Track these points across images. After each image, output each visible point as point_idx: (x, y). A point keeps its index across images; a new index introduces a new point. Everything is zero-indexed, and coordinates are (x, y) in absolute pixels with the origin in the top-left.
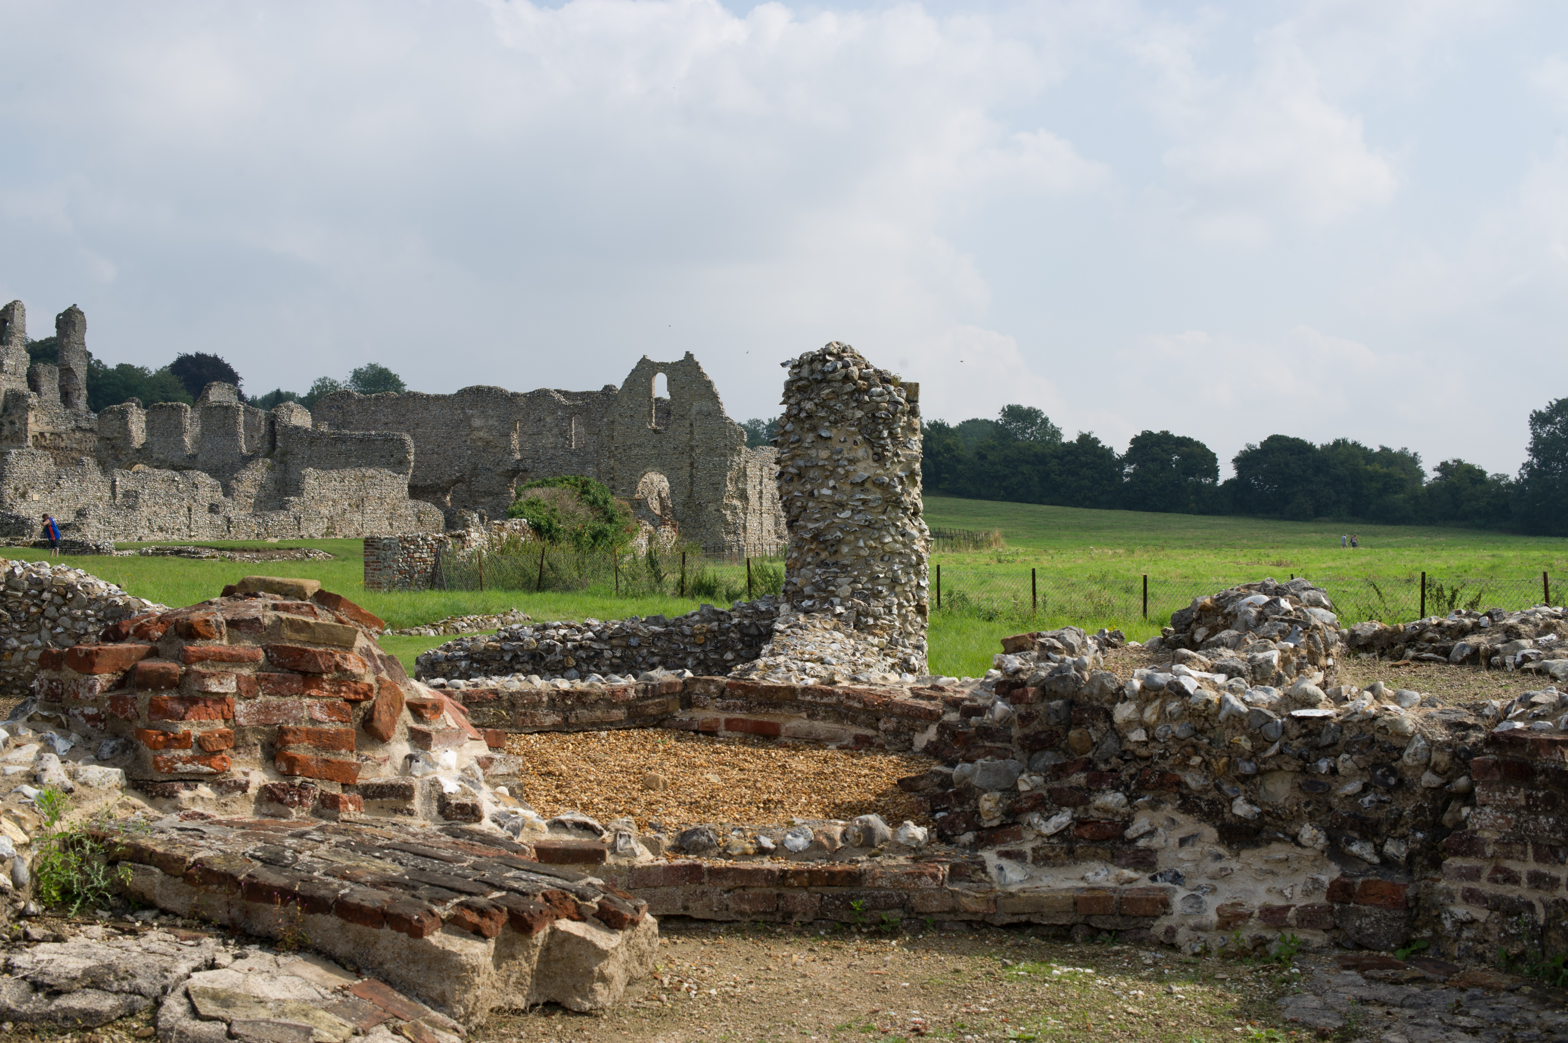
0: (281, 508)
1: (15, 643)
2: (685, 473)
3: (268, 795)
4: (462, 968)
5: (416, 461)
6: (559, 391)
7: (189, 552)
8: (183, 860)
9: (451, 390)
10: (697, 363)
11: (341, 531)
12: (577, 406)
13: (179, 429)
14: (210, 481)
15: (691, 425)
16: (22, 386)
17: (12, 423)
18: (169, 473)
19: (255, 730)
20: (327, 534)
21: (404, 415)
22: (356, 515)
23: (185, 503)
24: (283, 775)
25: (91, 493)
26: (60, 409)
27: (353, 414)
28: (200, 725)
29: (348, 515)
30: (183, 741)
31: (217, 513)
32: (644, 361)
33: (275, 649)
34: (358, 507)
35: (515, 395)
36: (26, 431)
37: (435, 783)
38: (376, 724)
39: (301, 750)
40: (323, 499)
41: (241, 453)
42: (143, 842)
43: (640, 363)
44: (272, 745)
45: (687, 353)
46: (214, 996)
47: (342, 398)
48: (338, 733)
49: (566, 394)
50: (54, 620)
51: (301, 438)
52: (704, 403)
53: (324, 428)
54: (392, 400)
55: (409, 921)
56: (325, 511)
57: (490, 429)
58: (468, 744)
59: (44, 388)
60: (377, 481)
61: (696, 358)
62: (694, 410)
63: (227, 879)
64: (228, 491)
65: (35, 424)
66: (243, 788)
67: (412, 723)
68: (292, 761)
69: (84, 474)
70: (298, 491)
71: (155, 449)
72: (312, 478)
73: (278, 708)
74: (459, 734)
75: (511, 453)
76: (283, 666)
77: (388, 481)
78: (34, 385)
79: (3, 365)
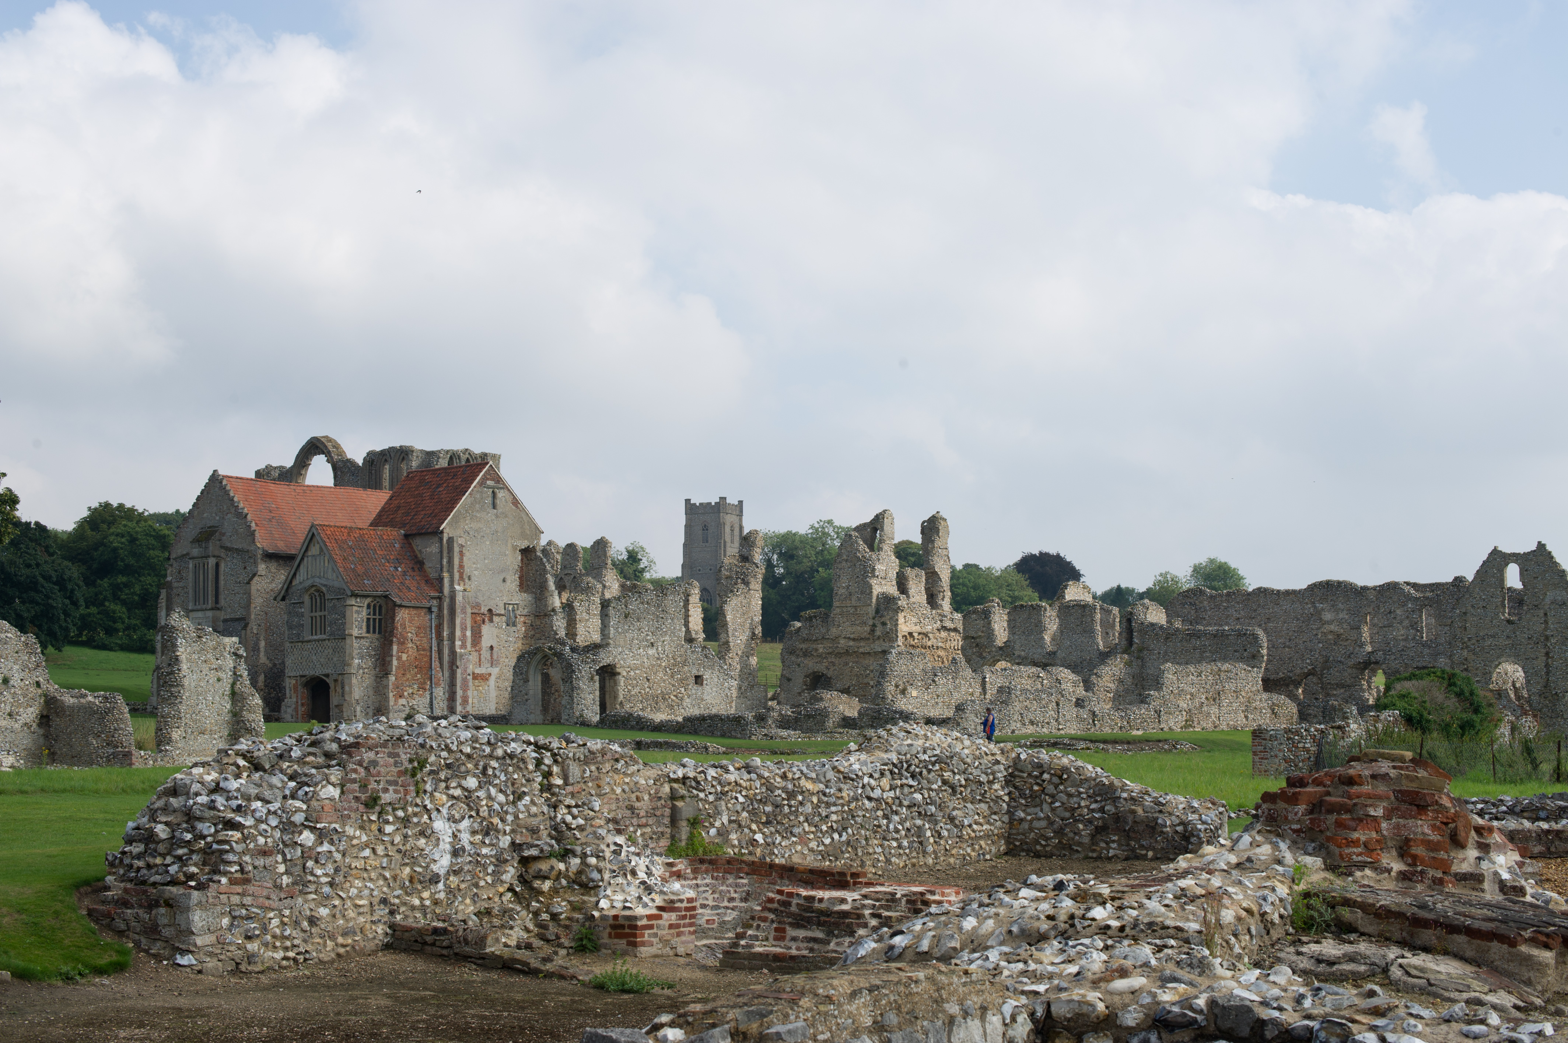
0: (1142, 702)
1: (1022, 815)
2: (1540, 663)
3: (1403, 876)
4: (1540, 964)
5: (1268, 655)
6: (1408, 584)
7: (1065, 744)
8: (1374, 905)
9: (1301, 584)
10: (1550, 553)
11: (1199, 723)
12: (1427, 598)
13: (1040, 628)
14: (1072, 676)
15: (1546, 614)
16: (892, 589)
17: (884, 624)
18: (1034, 669)
19: (1392, 839)
20: (1186, 727)
21: (1255, 611)
22: (1213, 708)
23: (1053, 698)
24: (1409, 865)
25: (963, 689)
26: (927, 610)
27: (1205, 610)
28: (1364, 834)
29: (1205, 709)
30: (1355, 843)
31: (1083, 707)
32: (1495, 552)
33: (1400, 791)
34: (1214, 700)
35: (1365, 588)
36: (897, 631)
37: (1496, 874)
38: (1459, 838)
39: (1419, 850)
40: (1181, 692)
41: (1098, 649)
42: (1348, 895)
43: (1491, 554)
44: (1401, 848)
45: (1539, 543)
46: (1415, 968)
47: (1195, 595)
48: (1439, 842)
49: (1415, 586)
50: (1052, 796)
51: (1156, 634)
52: (1558, 592)
53: (1178, 624)
55: (1509, 938)
56: (1183, 705)
57: (1340, 622)
58: (1509, 853)
59: (912, 592)
60: (1232, 675)
61: (1549, 548)
62: (1548, 601)
63: (1399, 915)
64: (1088, 686)
65: (906, 624)
66: (1389, 871)
67: (1476, 838)
68: (1415, 857)
69: (957, 672)
70: (1158, 686)
71: (1017, 647)
72: (1170, 673)
73: (1404, 826)
74: (1505, 846)
75: (1362, 645)
76: (1405, 802)
77: (1243, 674)
78: (902, 587)
79: (874, 570)
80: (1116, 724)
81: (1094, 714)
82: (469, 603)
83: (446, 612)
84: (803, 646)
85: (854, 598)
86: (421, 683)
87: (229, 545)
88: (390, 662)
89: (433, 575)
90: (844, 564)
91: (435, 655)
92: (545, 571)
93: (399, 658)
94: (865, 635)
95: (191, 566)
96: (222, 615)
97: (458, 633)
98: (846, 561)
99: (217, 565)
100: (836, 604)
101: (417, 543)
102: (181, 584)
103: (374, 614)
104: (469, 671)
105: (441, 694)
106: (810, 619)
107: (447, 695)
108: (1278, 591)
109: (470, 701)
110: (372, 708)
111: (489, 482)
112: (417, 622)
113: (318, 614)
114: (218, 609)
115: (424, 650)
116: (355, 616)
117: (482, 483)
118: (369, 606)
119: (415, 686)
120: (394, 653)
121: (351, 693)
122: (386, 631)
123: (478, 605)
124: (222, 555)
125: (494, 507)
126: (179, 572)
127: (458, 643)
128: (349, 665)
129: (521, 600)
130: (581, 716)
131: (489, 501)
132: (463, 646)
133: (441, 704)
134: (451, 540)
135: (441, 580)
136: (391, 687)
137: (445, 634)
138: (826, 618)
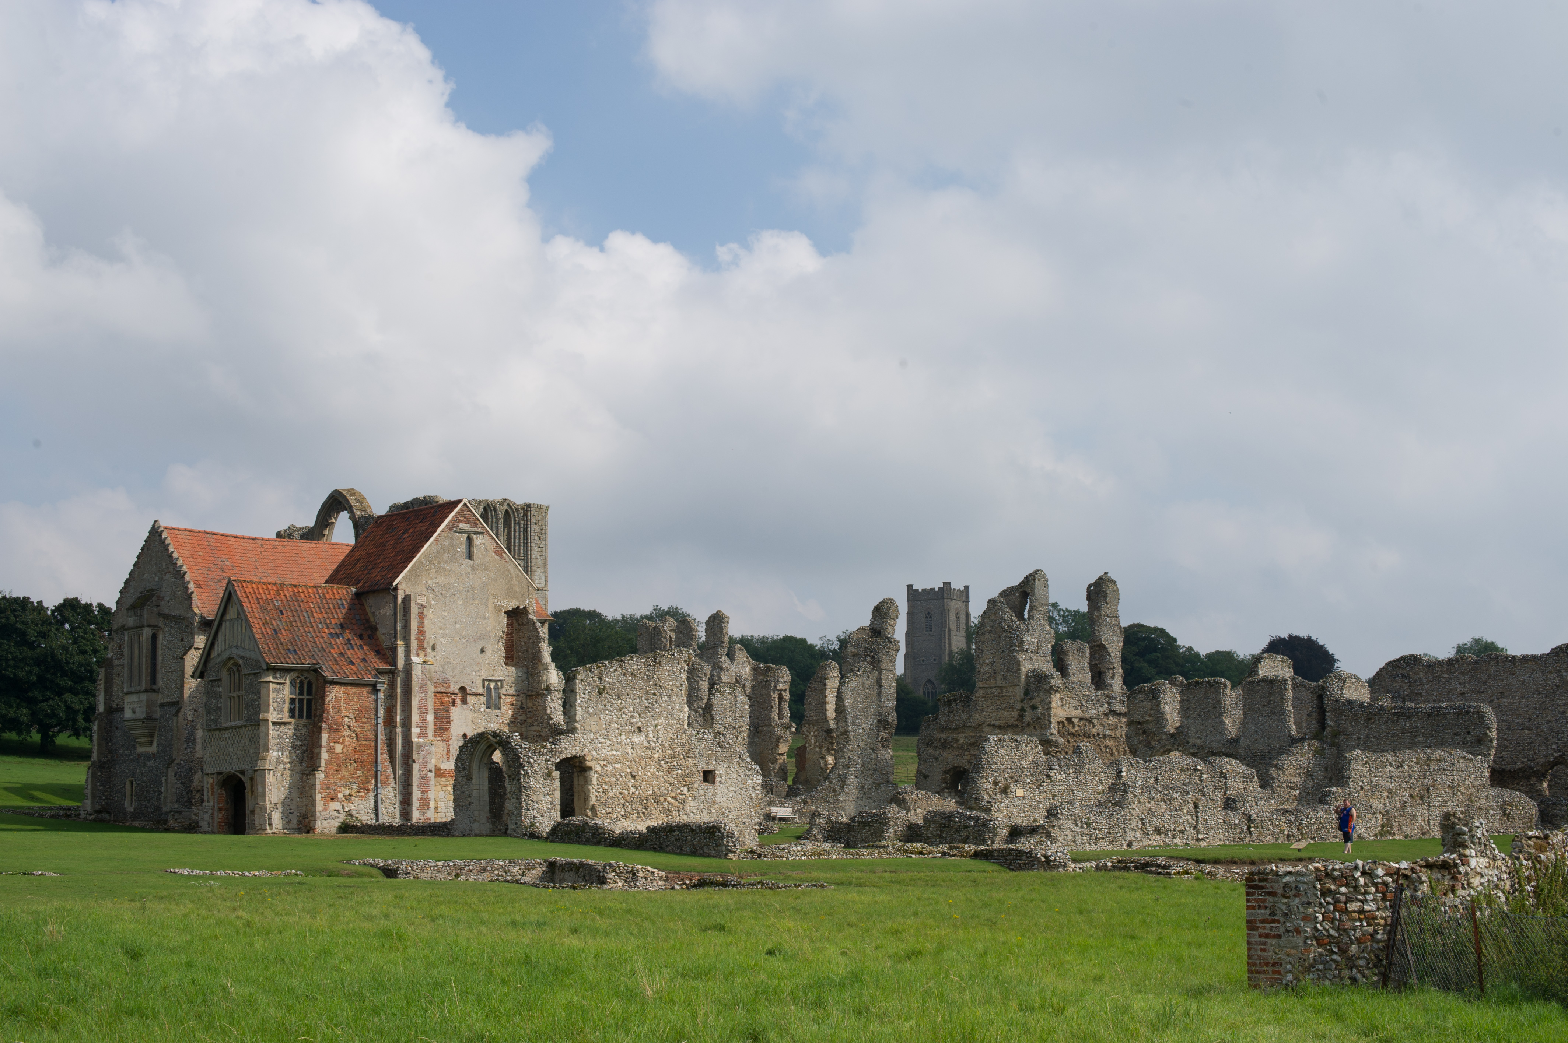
0: (1320, 802)
5: (1500, 739)
7: (1159, 866)
11: (1400, 829)
13: (1218, 709)
14: (1242, 769)
16: (1046, 666)
17: (1034, 708)
20: (1381, 834)
21: (1485, 683)
22: (1420, 808)
23: (1190, 797)
25: (1090, 787)
26: (1091, 692)
27: (1422, 684)
29: (1409, 809)
31: (1234, 809)
34: (1422, 798)
36: (1049, 716)
40: (1375, 789)
41: (1290, 734)
47: (1408, 664)
51: (1355, 715)
53: (1386, 701)
54: (1470, 664)
56: (1378, 805)
59: (1072, 668)
60: (1446, 765)
65: (1061, 708)
69: (1081, 764)
71: (1192, 733)
72: (1360, 762)
77: (1462, 764)
78: (1061, 666)
79: (1022, 642)
80: (1282, 832)
81: (1249, 818)
82: (431, 679)
83: (399, 690)
84: (942, 736)
85: (999, 677)
86: (363, 782)
87: (166, 611)
88: (319, 755)
89: (386, 644)
90: (987, 636)
91: (382, 746)
92: (538, 639)
93: (331, 750)
94: (1012, 721)
95: (126, 638)
96: (160, 699)
97: (415, 717)
98: (990, 632)
99: (154, 637)
100: (979, 684)
101: (371, 602)
102: (121, 662)
103: (301, 693)
104: (430, 766)
105: (391, 795)
106: (949, 703)
107: (399, 797)
108: (1514, 657)
109: (432, 804)
110: (296, 814)
111: (463, 526)
112: (357, 703)
113: (236, 694)
114: (154, 691)
115: (366, 739)
116: (272, 695)
117: (452, 527)
118: (293, 684)
119: (354, 786)
120: (324, 741)
121: (264, 794)
122: (315, 715)
123: (446, 682)
124: (161, 624)
125: (470, 556)
126: (120, 648)
127: (415, 730)
128: (264, 759)
129: (507, 675)
130: (532, 825)
131: (462, 549)
132: (423, 734)
133: (391, 809)
134: (407, 599)
135: (394, 649)
136: (318, 787)
137: (398, 720)
138: (967, 701)
